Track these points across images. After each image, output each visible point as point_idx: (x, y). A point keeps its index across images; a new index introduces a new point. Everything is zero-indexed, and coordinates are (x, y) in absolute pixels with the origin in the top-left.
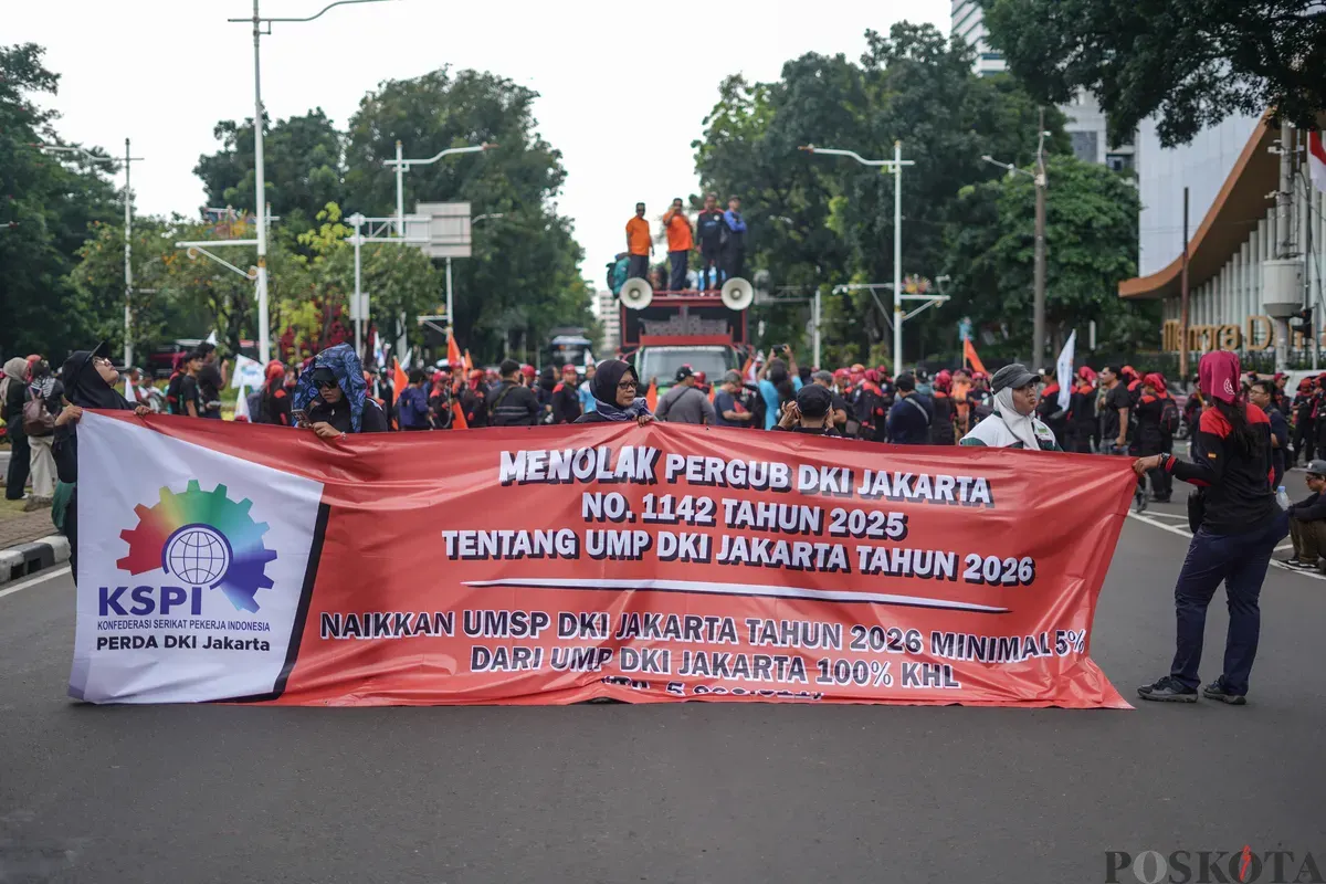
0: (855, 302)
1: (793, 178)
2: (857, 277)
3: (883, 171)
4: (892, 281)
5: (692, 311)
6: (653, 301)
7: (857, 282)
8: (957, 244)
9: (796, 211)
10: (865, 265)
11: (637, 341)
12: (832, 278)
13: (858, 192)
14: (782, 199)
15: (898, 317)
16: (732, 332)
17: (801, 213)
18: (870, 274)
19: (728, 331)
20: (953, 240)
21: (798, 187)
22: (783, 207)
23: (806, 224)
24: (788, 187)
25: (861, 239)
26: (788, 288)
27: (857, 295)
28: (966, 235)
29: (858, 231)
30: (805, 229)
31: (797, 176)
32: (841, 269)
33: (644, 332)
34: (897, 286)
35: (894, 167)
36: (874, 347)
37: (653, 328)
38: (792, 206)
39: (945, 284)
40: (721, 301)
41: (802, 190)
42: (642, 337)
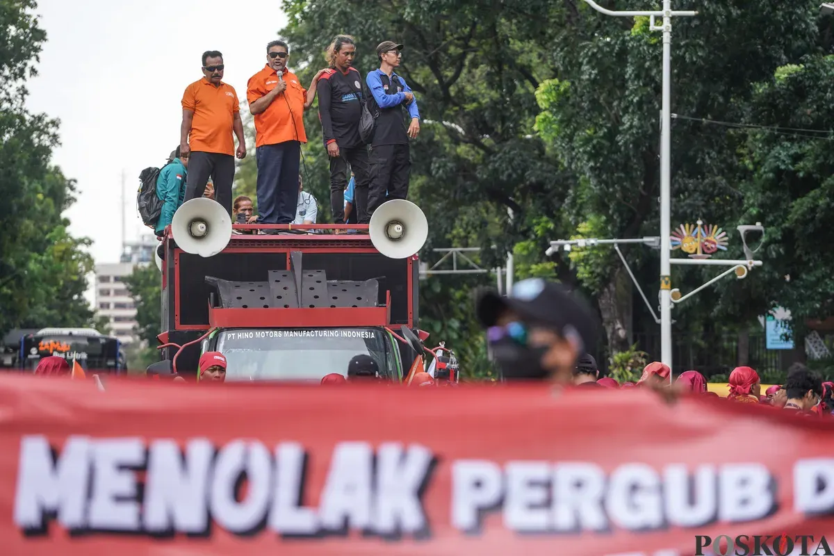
0: (582, 273)
1: (467, 48)
2: (584, 227)
3: (636, 30)
4: (656, 232)
5: (310, 263)
6: (233, 242)
7: (587, 235)
8: (766, 172)
9: (470, 107)
10: (601, 206)
11: (206, 321)
12: (539, 230)
13: (588, 72)
14: (445, 86)
15: (667, 298)
16: (388, 304)
17: (480, 110)
18: (610, 220)
19: (382, 300)
20: (757, 165)
21: (474, 64)
22: (447, 99)
23: (490, 130)
24: (458, 63)
25: (593, 156)
26: (455, 250)
27: (585, 260)
28: (782, 153)
29: (588, 141)
30: (487, 139)
31: (473, 44)
32: (553, 214)
33: (217, 303)
34: (665, 243)
35: (659, 19)
36: (617, 357)
37: (233, 295)
38: (462, 98)
39: (753, 237)
40: (369, 242)
41: (483, 69)
42: (214, 312)
